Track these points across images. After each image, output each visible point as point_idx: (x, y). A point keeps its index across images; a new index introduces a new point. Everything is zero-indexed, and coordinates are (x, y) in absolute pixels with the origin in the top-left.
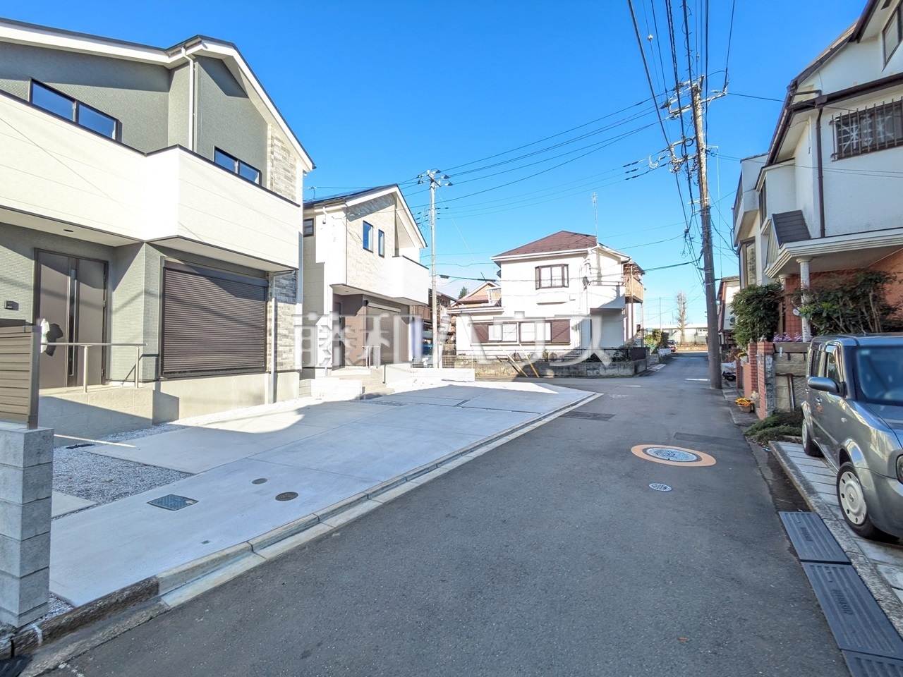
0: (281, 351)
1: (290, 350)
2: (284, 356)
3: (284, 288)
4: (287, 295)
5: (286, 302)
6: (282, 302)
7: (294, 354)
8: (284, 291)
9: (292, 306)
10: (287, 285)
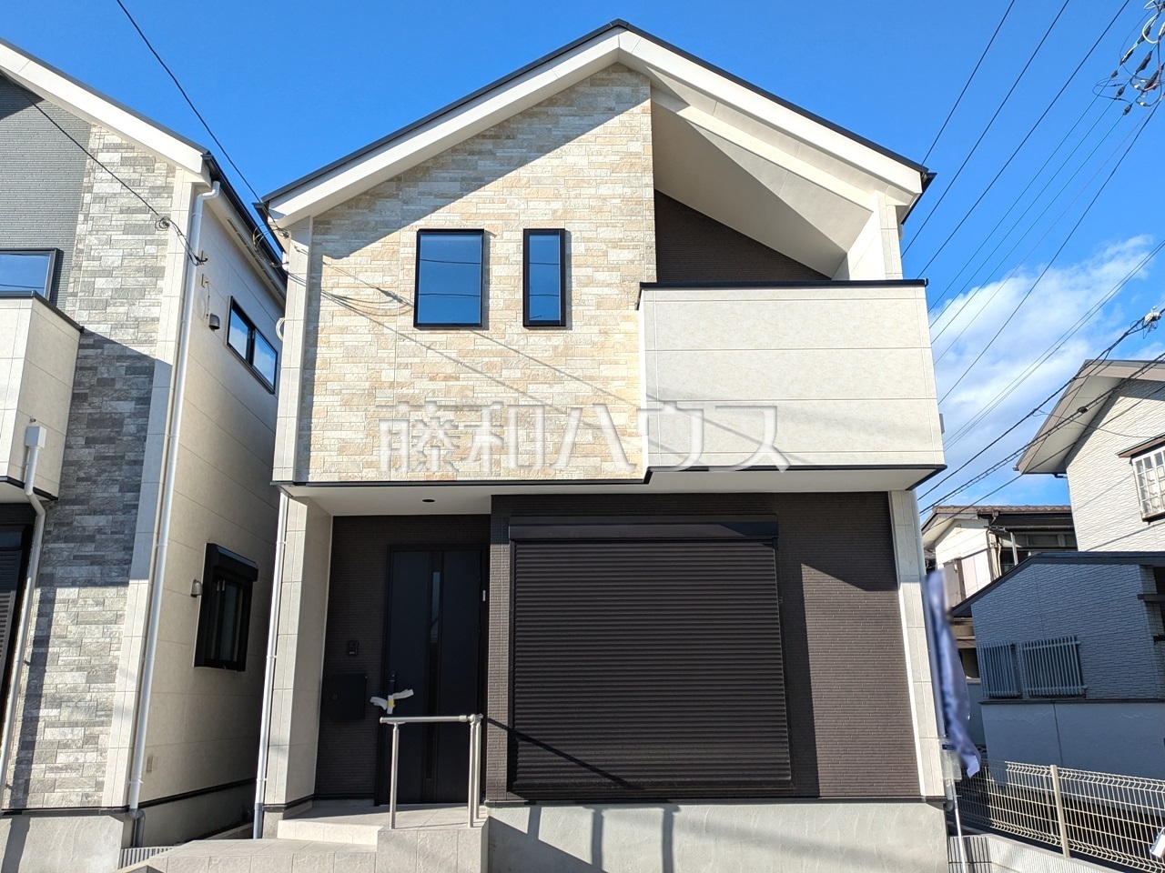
0: (52, 743)
1: (91, 740)
2: (62, 759)
3: (91, 539)
4: (94, 561)
5: (90, 583)
6: (73, 585)
7: (102, 752)
8: (89, 549)
9: (111, 592)
10: (100, 531)
